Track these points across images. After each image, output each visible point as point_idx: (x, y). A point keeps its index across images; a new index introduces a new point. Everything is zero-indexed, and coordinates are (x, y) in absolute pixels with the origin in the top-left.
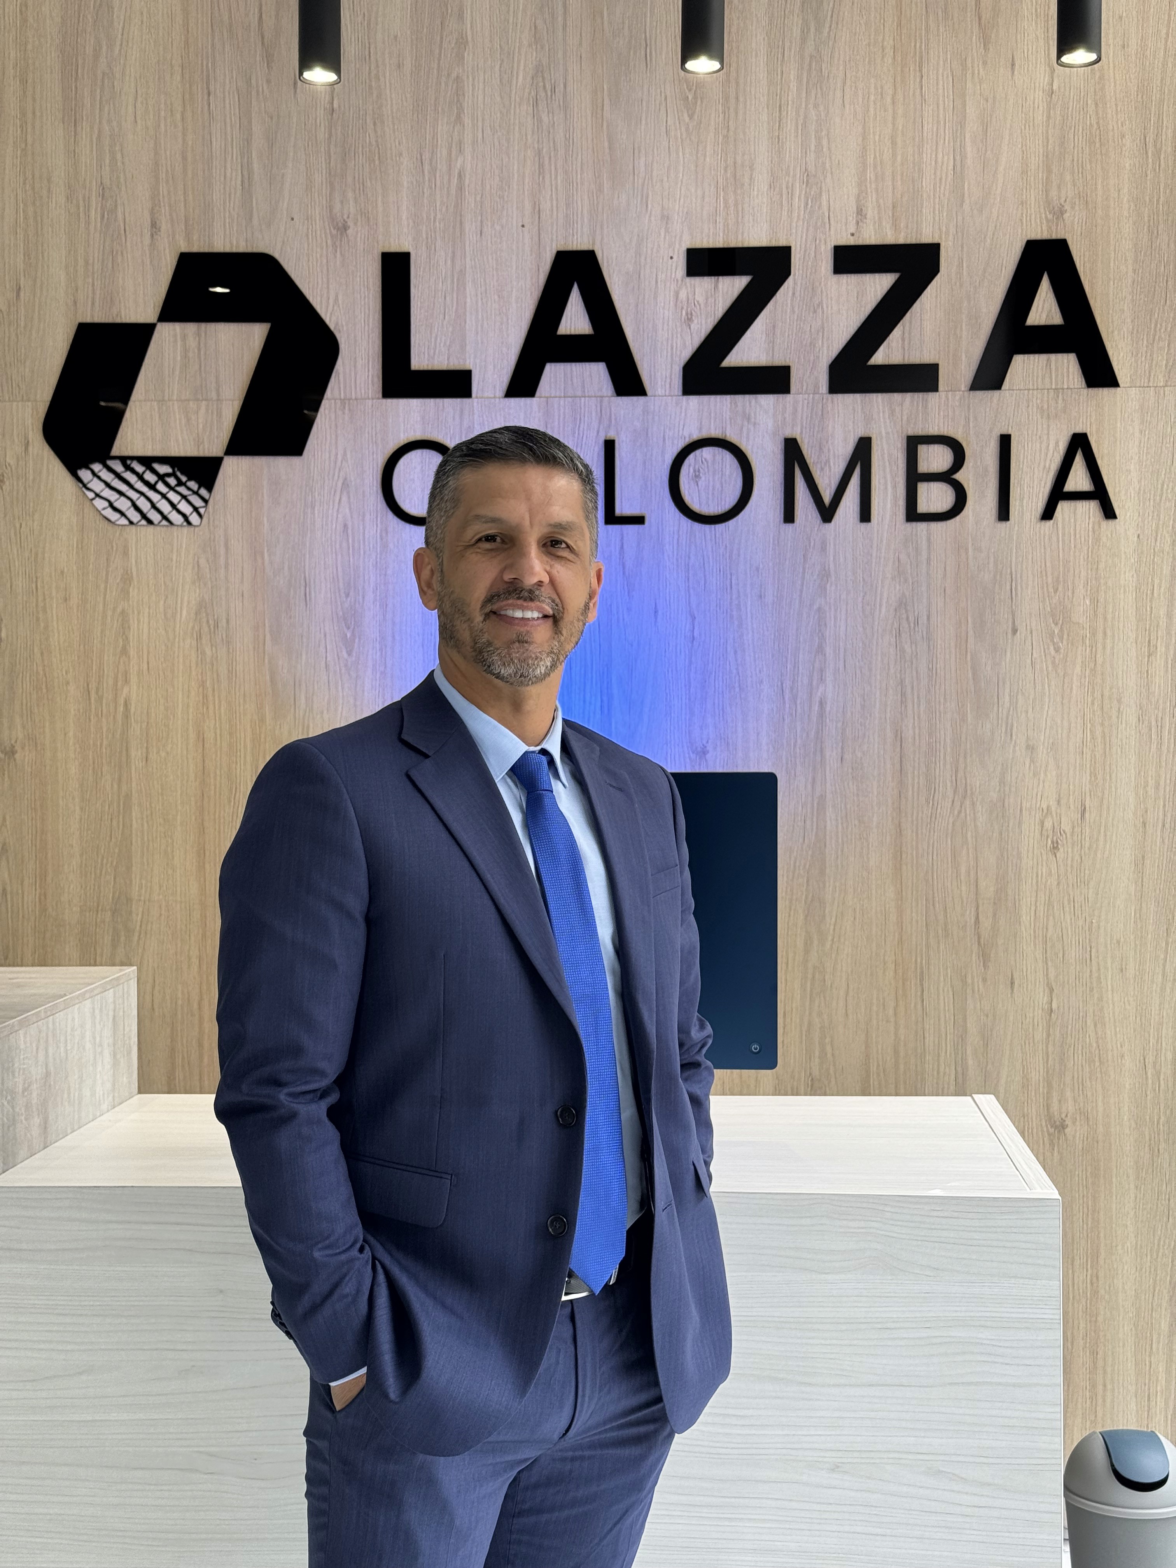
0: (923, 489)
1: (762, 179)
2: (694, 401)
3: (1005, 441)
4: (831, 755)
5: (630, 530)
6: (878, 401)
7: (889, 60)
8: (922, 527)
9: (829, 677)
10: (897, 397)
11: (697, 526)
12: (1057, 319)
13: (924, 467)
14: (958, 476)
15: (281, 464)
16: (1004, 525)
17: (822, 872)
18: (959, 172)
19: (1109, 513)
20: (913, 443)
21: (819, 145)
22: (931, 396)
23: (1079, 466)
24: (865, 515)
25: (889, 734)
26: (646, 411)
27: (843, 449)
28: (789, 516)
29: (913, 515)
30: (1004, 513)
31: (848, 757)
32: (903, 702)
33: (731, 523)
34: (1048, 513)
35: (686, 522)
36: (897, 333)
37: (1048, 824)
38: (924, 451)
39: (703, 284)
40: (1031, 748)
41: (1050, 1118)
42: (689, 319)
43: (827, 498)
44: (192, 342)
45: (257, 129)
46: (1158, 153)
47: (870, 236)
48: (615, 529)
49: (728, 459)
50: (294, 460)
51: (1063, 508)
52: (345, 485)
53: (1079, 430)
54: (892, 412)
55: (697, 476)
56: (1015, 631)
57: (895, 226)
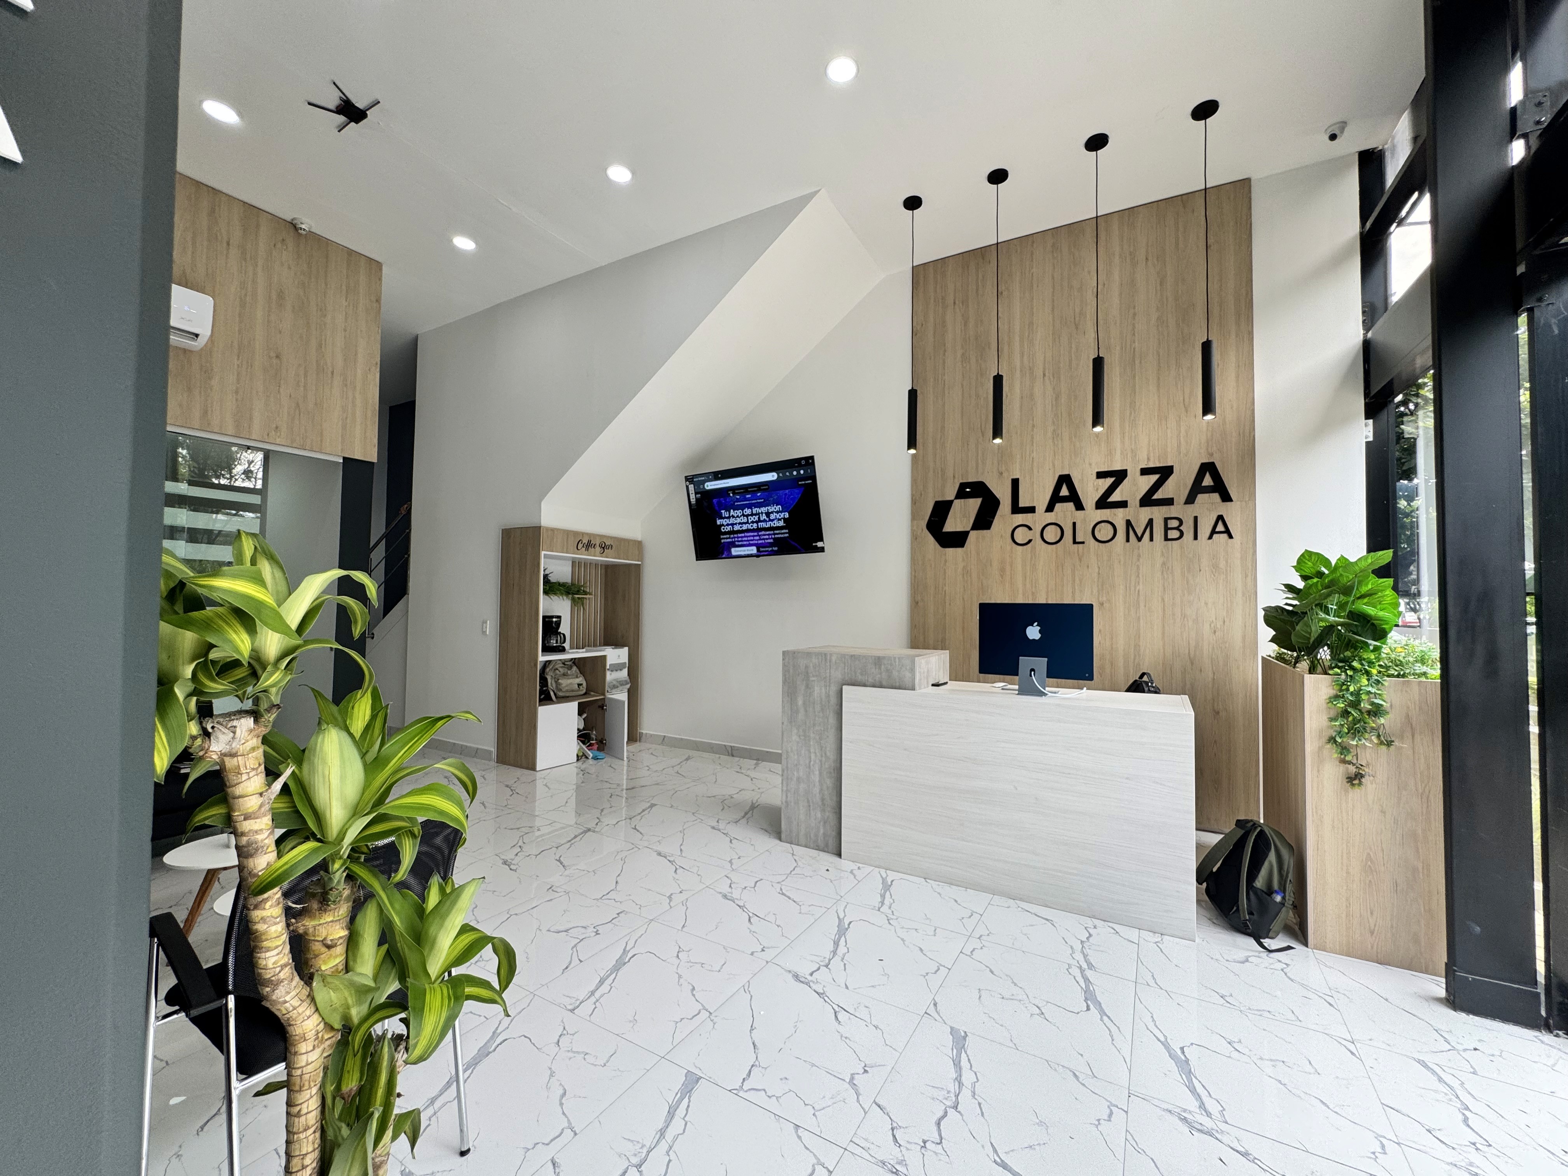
0: (1169, 532)
1: (1118, 452)
2: (1099, 511)
3: (1196, 518)
4: (1142, 605)
6: (1155, 509)
7: (1156, 418)
8: (1170, 542)
9: (1141, 584)
10: (1161, 507)
12: (1212, 484)
13: (1169, 526)
14: (1181, 528)
15: (985, 532)
16: (1195, 541)
17: (1139, 637)
18: (1179, 446)
19: (1231, 537)
20: (1166, 520)
21: (1136, 443)
22: (1172, 507)
23: (1220, 524)
24: (1151, 539)
25: (1160, 599)
26: (1085, 514)
27: (1144, 522)
28: (1128, 540)
29: (1166, 539)
30: (1196, 538)
31: (1147, 605)
32: (1164, 590)
33: (1110, 543)
34: (1210, 537)
35: (1097, 543)
36: (1161, 490)
37: (1212, 625)
38: (1169, 521)
39: (1101, 481)
40: (1206, 604)
41: (1214, 710)
42: (1097, 489)
43: (1139, 535)
44: (963, 504)
45: (980, 452)
46: (1244, 436)
47: (1151, 465)
48: (1076, 545)
49: (1109, 527)
51: (1215, 536)
52: (1002, 536)
53: (1220, 514)
54: (1159, 511)
55: (1100, 530)
56: (1200, 570)
57: (1159, 461)
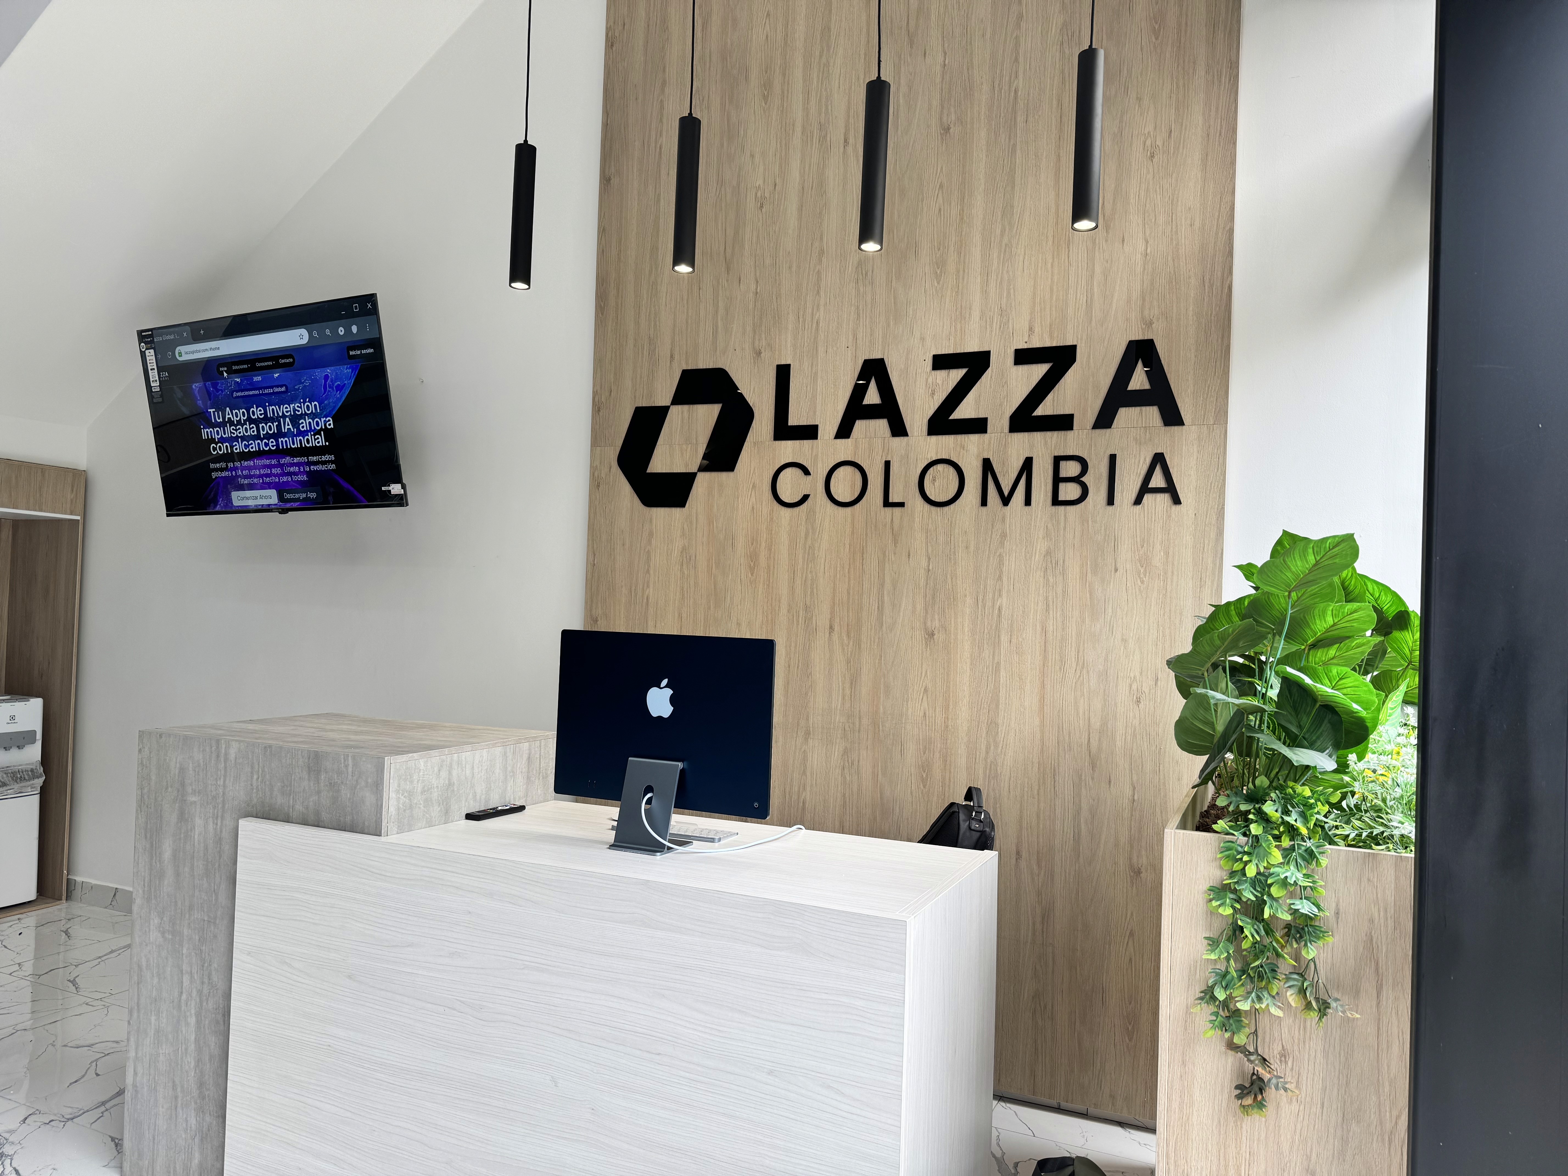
0: (1062, 486)
1: (976, 314)
2: (934, 438)
3: (1113, 458)
4: (1004, 638)
5: (897, 510)
6: (1038, 437)
7: (1050, 242)
8: (1061, 509)
9: (1004, 594)
10: (1049, 434)
11: (933, 509)
12: (1147, 386)
13: (1063, 474)
14: (1083, 479)
15: (724, 476)
16: (1110, 508)
17: (997, 706)
18: (1089, 305)
19: (1177, 501)
20: (1057, 460)
21: (1009, 293)
22: (1069, 434)
23: (1158, 472)
24: (1028, 502)
25: (1039, 628)
26: (908, 444)
27: (1018, 464)
28: (984, 503)
29: (1056, 501)
30: (1111, 501)
31: (1014, 641)
32: (1047, 610)
33: (952, 506)
34: (1138, 501)
35: (927, 506)
36: (1050, 397)
37: (1134, 687)
38: (1063, 464)
39: (942, 374)
40: (1124, 641)
41: (1131, 866)
42: (933, 394)
43: (1006, 493)
44: (686, 414)
45: (721, 304)
46: (1211, 286)
47: (1036, 343)
48: (889, 510)
49: (951, 472)
50: (731, 474)
51: (1148, 498)
52: (754, 486)
53: (1159, 451)
54: (1046, 443)
55: (934, 480)
56: (1116, 570)
57: (1051, 337)
